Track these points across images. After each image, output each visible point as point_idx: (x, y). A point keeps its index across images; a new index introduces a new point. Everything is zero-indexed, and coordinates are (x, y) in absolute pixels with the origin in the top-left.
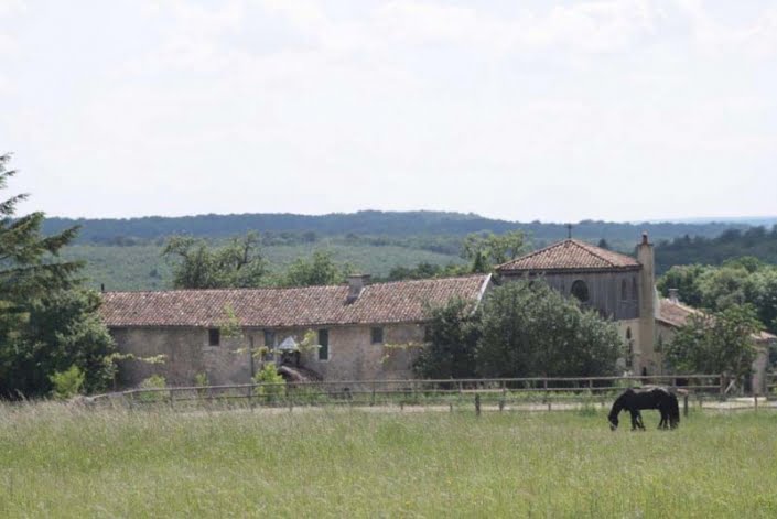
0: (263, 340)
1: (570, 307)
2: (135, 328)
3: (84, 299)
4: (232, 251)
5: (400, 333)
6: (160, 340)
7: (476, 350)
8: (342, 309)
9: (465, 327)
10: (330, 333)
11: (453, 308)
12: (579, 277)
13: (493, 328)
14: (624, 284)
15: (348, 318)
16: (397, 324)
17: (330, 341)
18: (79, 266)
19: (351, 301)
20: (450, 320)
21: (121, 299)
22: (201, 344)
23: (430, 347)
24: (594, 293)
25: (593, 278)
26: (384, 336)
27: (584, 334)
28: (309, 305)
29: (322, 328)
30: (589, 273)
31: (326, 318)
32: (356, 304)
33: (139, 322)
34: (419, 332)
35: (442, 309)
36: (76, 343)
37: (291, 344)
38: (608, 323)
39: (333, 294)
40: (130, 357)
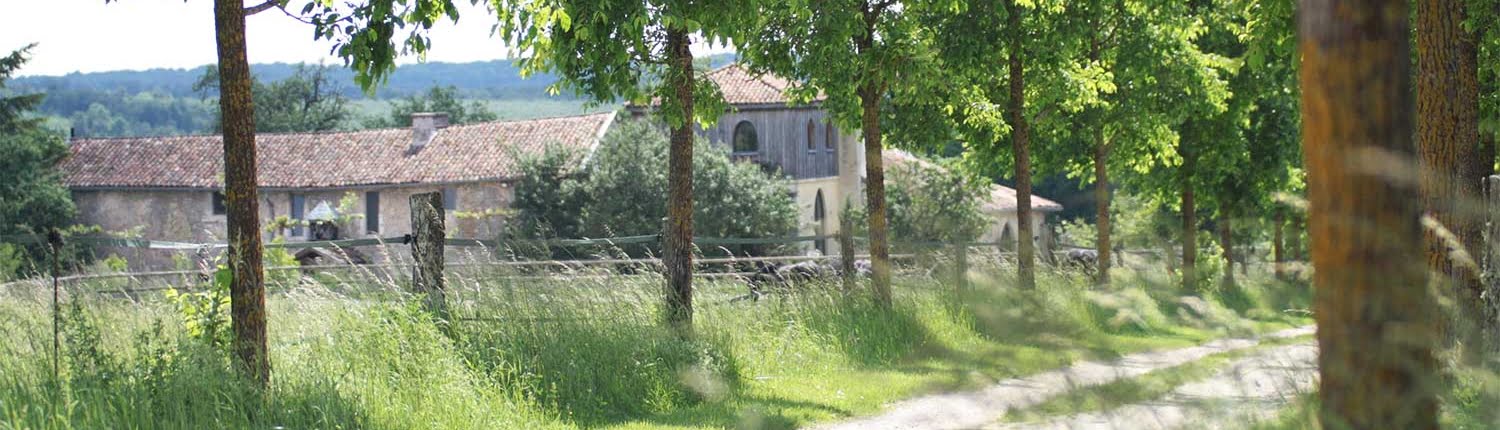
0: (288, 206)
1: (716, 159)
2: (109, 190)
3: (35, 149)
4: (295, 84)
5: (480, 195)
6: (144, 206)
7: (581, 221)
8: (400, 162)
9: (567, 186)
10: (382, 198)
11: (551, 161)
12: (746, 117)
13: (607, 190)
14: (811, 127)
15: (407, 175)
16: (475, 184)
17: (381, 208)
18: (33, 101)
19: (414, 151)
20: (544, 177)
21: (95, 148)
22: (201, 213)
23: (519, 217)
24: (766, 140)
25: (764, 117)
26: (458, 201)
27: (735, 197)
28: (356, 157)
29: (370, 189)
30: (759, 110)
31: (374, 175)
32: (422, 154)
33: (116, 180)
34: (508, 195)
35: (535, 162)
36: (21, 212)
37: (323, 212)
38: (772, 183)
39: (391, 141)
40: (96, 231)
